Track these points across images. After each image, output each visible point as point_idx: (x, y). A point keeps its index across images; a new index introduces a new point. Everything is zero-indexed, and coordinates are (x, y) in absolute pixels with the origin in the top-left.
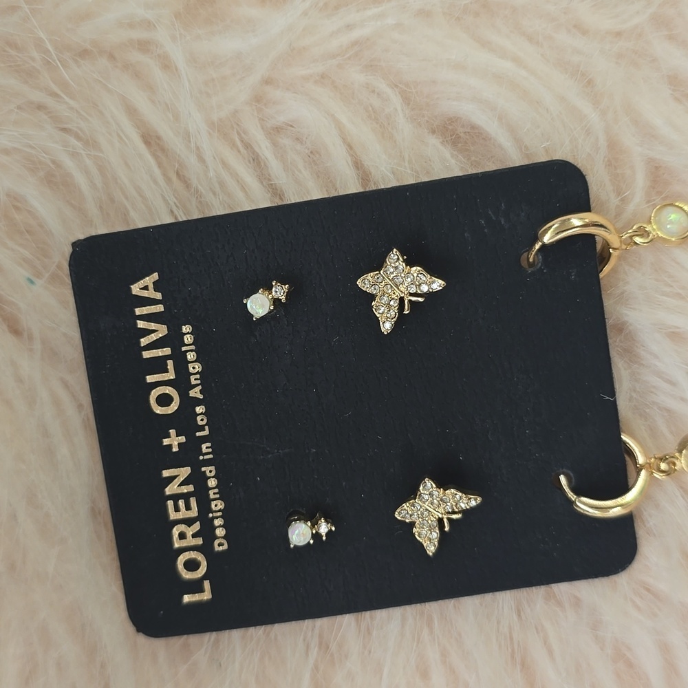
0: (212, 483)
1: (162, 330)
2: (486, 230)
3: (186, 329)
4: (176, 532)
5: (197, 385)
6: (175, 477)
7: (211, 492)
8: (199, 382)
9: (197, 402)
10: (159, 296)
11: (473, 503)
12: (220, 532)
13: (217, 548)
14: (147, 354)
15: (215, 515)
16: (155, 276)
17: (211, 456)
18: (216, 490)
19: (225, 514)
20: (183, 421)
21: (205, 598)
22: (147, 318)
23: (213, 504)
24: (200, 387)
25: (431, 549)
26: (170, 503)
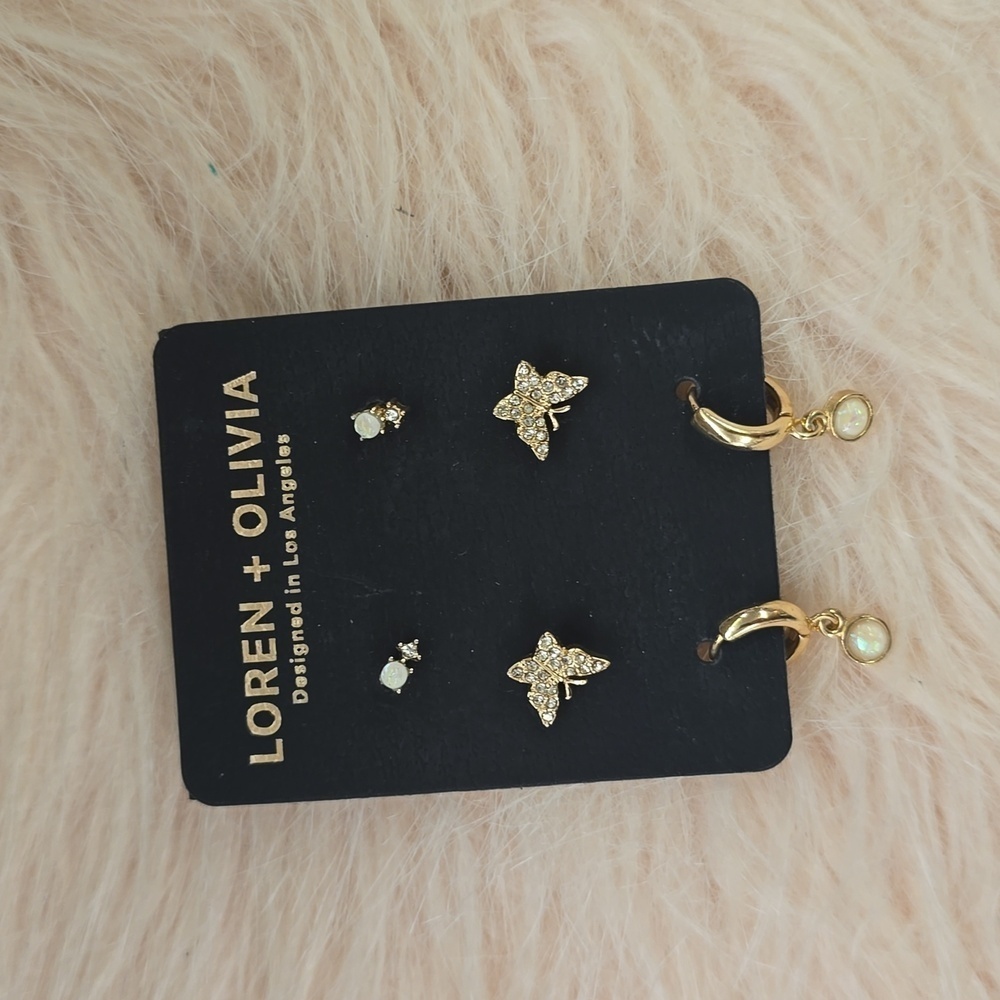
0: (297, 622)
1: (254, 438)
2: (638, 352)
3: (283, 439)
4: (249, 677)
5: (289, 506)
6: (253, 612)
7: (294, 633)
8: (292, 502)
9: (288, 525)
10: (255, 398)
11: (599, 668)
12: (301, 681)
13: (296, 701)
14: (234, 465)
15: (297, 660)
16: (253, 375)
17: (298, 591)
18: (301, 632)
19: (309, 660)
20: (269, 547)
21: (276, 760)
22: (238, 423)
23: (296, 647)
24: (292, 508)
25: (548, 718)
26: (245, 644)
